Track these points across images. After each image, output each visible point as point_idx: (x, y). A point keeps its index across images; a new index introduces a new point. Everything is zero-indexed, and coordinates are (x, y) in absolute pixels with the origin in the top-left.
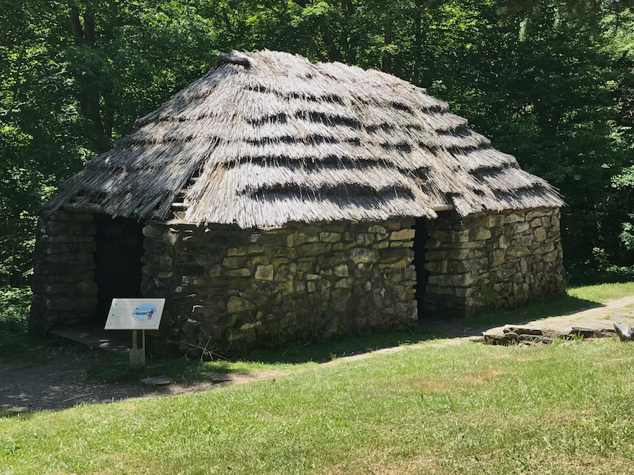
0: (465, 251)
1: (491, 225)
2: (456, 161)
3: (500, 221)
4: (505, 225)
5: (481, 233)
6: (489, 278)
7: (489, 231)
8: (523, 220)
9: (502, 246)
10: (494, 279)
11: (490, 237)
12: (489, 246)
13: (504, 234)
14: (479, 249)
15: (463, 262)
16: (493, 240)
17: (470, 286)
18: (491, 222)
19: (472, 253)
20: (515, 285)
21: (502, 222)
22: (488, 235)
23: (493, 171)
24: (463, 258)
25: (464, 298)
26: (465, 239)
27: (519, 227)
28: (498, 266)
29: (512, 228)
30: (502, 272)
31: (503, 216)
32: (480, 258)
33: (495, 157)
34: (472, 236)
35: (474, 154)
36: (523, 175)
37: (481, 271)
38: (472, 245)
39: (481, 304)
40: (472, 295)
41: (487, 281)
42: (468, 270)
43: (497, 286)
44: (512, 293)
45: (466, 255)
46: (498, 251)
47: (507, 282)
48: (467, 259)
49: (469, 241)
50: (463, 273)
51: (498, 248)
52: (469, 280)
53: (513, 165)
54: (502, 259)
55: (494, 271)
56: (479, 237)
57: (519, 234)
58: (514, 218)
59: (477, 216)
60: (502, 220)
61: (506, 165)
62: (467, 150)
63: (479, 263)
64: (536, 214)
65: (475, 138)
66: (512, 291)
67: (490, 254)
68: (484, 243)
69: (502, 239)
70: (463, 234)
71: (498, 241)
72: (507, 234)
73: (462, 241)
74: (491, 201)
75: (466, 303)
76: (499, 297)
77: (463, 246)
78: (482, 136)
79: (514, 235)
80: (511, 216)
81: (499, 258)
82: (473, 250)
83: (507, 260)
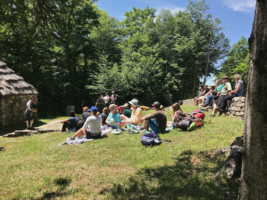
0: (3, 107)
1: (13, 99)
2: (1, 77)
3: (16, 97)
4: (18, 99)
5: (9, 101)
6: (11, 116)
8: (24, 97)
9: (17, 105)
10: (13, 116)
11: (13, 102)
12: (12, 105)
13: (18, 102)
14: (8, 106)
15: (2, 110)
16: (14, 103)
17: (4, 119)
18: (13, 98)
19: (6, 108)
20: (21, 118)
21: (17, 98)
22: (12, 102)
23: (15, 81)
25: (2, 123)
26: (3, 103)
27: (23, 100)
28: (15, 112)
29: (21, 100)
30: (17, 114)
31: (18, 96)
32: (9, 109)
33: (15, 77)
35: (8, 75)
36: (25, 83)
37: (9, 114)
38: (6, 105)
39: (8, 124)
40: (5, 122)
42: (4, 113)
43: (14, 118)
46: (15, 107)
47: (18, 117)
48: (4, 109)
49: (5, 103)
50: (2, 114)
52: (4, 117)
53: (22, 80)
54: (17, 110)
55: (14, 114)
56: (8, 102)
57: (23, 102)
58: (22, 97)
59: (8, 95)
60: (17, 97)
61: (19, 80)
62: (6, 74)
63: (8, 111)
64: (29, 96)
65: (9, 70)
66: (20, 120)
67: (13, 108)
68: (10, 104)
69: (17, 103)
70: (2, 101)
71: (16, 104)
72: (19, 102)
74: (14, 91)
76: (15, 122)
77: (2, 105)
78: (12, 70)
79: (21, 102)
80: (21, 96)
82: (6, 107)
83: (19, 110)
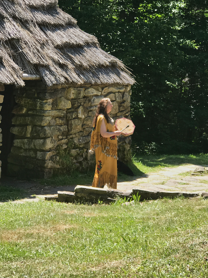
0: (48, 118)
1: (72, 96)
2: (45, 36)
3: (80, 93)
4: (84, 97)
5: (63, 103)
6: (67, 144)
7: (70, 102)
8: (99, 94)
9: (80, 116)
10: (71, 145)
11: (70, 107)
12: (69, 115)
13: (83, 105)
14: (60, 118)
15: (46, 128)
16: (72, 110)
17: (50, 150)
18: (72, 93)
19: (54, 120)
21: (82, 95)
22: (69, 105)
23: (77, 48)
24: (45, 124)
25: (44, 161)
26: (48, 107)
27: (96, 100)
28: (75, 134)
29: (90, 101)
30: (79, 139)
31: (83, 89)
32: (61, 126)
34: (55, 105)
35: (61, 32)
37: (60, 137)
38: (55, 113)
39: (58, 166)
40: (51, 158)
41: (65, 147)
42: (49, 135)
43: (74, 152)
44: (86, 159)
45: (48, 122)
46: (76, 121)
47: (82, 148)
48: (49, 125)
49: (52, 109)
50: (45, 138)
51: (77, 117)
52: (49, 145)
54: (79, 127)
55: (72, 138)
56: (60, 107)
58: (93, 92)
59: (60, 87)
60: (82, 92)
62: (56, 27)
63: (59, 130)
64: (111, 89)
65: (63, 17)
67: (70, 122)
68: (65, 112)
69: (80, 110)
70: (46, 103)
71: (77, 112)
72: (85, 105)
73: (46, 109)
75: (46, 165)
76: (75, 161)
77: (46, 114)
79: (91, 107)
80: (90, 90)
81: (77, 126)
82: (55, 118)
83: (84, 129)
